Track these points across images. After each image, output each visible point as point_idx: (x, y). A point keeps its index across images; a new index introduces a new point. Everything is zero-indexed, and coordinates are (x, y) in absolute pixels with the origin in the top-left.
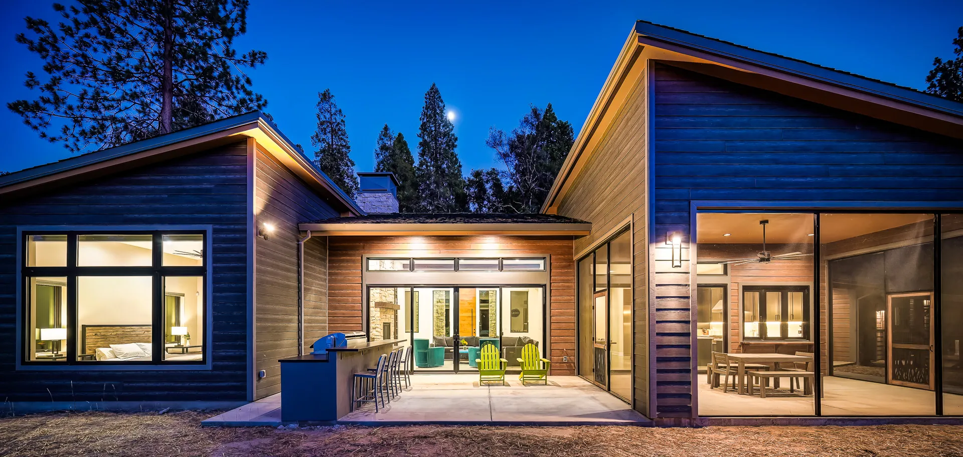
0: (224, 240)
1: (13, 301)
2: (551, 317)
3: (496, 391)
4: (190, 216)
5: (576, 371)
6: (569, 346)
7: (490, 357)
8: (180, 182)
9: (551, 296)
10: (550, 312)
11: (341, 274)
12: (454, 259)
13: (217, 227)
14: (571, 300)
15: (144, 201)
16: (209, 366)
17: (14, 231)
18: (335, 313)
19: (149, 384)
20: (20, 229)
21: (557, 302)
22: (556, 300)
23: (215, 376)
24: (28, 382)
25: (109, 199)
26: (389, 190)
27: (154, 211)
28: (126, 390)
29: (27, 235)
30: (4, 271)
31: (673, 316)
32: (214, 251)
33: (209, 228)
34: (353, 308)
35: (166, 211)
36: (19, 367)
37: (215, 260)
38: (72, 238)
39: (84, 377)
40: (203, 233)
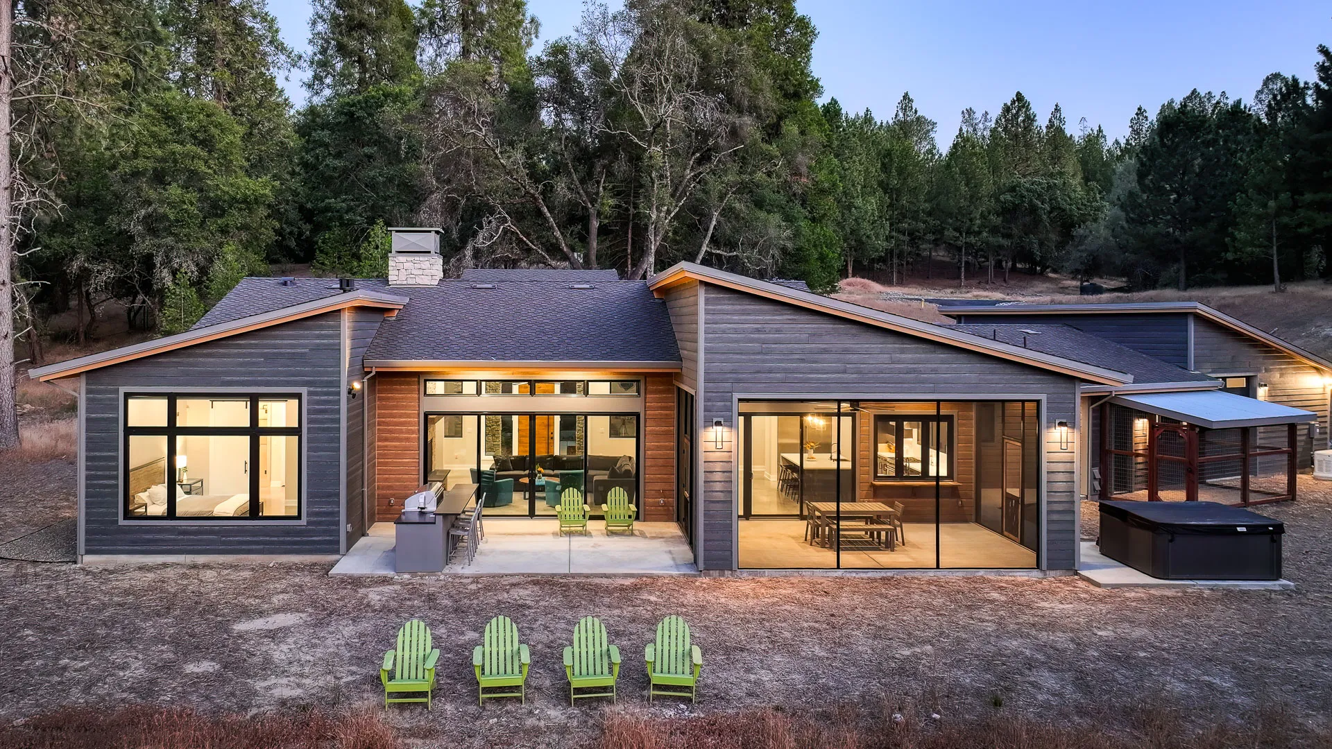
0: (318, 403)
1: (116, 459)
2: (645, 451)
3: (577, 542)
4: (285, 379)
5: (675, 516)
6: (667, 487)
7: (571, 503)
8: (275, 347)
9: (645, 426)
10: (645, 445)
11: (392, 398)
12: (529, 381)
13: (312, 389)
14: (671, 431)
15: (241, 365)
16: (304, 521)
17: (118, 390)
18: (386, 446)
19: (245, 539)
20: (123, 390)
21: (652, 433)
22: (653, 430)
23: (309, 531)
24: (129, 537)
25: (207, 362)
26: (433, 252)
27: (251, 374)
28: (224, 543)
29: (128, 396)
30: (107, 431)
31: (718, 487)
32: (309, 412)
33: (304, 391)
34: (407, 439)
35: (262, 374)
36: (122, 522)
37: (310, 422)
38: (172, 399)
39: (185, 532)
40: (298, 396)
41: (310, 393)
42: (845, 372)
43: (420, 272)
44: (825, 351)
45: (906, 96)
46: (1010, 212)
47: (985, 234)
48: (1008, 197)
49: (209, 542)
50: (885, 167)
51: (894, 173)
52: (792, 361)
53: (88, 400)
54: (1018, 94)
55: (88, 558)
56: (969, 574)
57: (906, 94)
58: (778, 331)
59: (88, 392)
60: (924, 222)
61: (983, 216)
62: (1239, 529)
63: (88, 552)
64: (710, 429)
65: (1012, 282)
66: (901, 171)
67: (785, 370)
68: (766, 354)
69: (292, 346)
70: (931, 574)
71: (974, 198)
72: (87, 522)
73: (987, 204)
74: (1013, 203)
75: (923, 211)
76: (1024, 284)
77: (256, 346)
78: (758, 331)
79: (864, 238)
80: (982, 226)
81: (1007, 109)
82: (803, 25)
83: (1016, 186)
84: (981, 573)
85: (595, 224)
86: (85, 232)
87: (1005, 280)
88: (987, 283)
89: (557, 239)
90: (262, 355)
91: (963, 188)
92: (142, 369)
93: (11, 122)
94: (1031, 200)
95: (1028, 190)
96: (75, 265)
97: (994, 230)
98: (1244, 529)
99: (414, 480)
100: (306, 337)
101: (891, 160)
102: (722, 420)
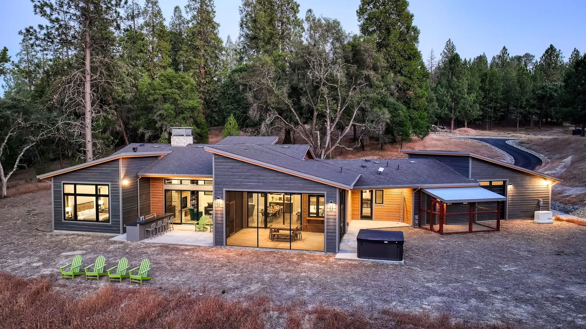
0: (112, 187)
1: (61, 202)
4: (105, 180)
11: (155, 185)
16: (110, 223)
17: (61, 182)
18: (154, 200)
19: (95, 228)
20: (63, 182)
23: (112, 226)
24: (65, 225)
25: (84, 174)
26: (185, 135)
27: (95, 178)
28: (90, 229)
29: (64, 184)
30: (59, 194)
31: (219, 219)
32: (111, 190)
33: (109, 183)
34: (160, 198)
35: (98, 178)
36: (63, 221)
37: (112, 193)
38: (75, 185)
39: (79, 225)
40: (108, 185)
41: (111, 184)
42: (259, 183)
43: (181, 142)
44: (253, 175)
45: (504, 48)
46: (541, 98)
47: (527, 108)
48: (540, 92)
49: (86, 228)
50: (483, 81)
51: (487, 83)
52: (242, 178)
53: (54, 185)
54: (551, 46)
55: (55, 231)
56: (300, 252)
57: (504, 47)
58: (237, 168)
59: (54, 182)
60: (500, 103)
61: (527, 100)
62: (385, 242)
63: (55, 229)
64: (217, 200)
65: (542, 128)
66: (491, 81)
67: (240, 182)
68: (234, 176)
69: (107, 170)
70: (288, 251)
71: (523, 93)
72: (55, 220)
73: (529, 95)
74: (542, 94)
75: (500, 99)
76: (547, 129)
77: (97, 170)
78: (231, 168)
79: (468, 112)
80: (526, 105)
81: (547, 52)
82: (415, 30)
83: (545, 87)
84: (304, 252)
85: (316, 113)
86: (143, 120)
87: (539, 128)
88: (530, 129)
89: (297, 120)
90: (99, 173)
91: (518, 88)
92: (67, 176)
93: (91, 90)
94: (551, 93)
95: (550, 88)
96: (140, 130)
97: (533, 106)
98: (387, 242)
99: (162, 211)
100: (110, 167)
101: (487, 77)
102: (220, 197)
